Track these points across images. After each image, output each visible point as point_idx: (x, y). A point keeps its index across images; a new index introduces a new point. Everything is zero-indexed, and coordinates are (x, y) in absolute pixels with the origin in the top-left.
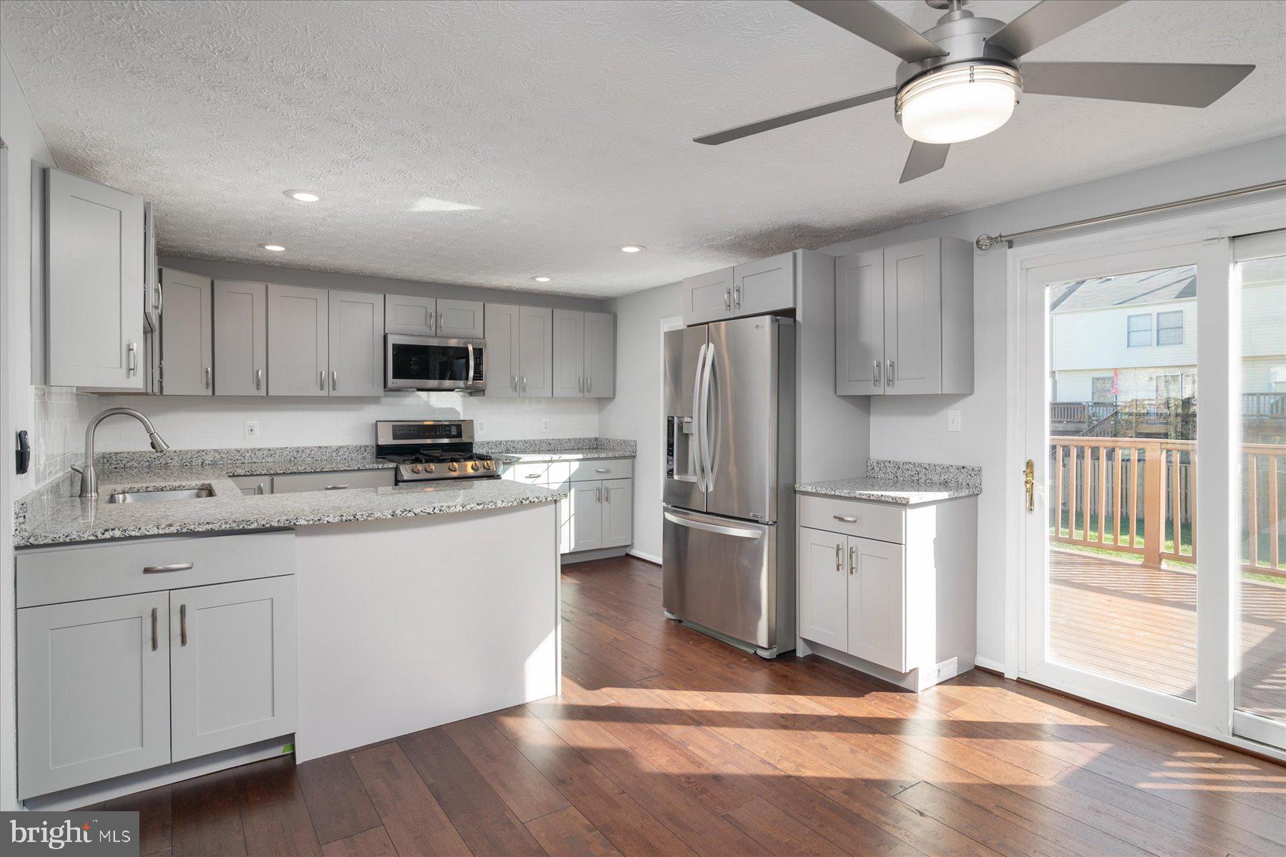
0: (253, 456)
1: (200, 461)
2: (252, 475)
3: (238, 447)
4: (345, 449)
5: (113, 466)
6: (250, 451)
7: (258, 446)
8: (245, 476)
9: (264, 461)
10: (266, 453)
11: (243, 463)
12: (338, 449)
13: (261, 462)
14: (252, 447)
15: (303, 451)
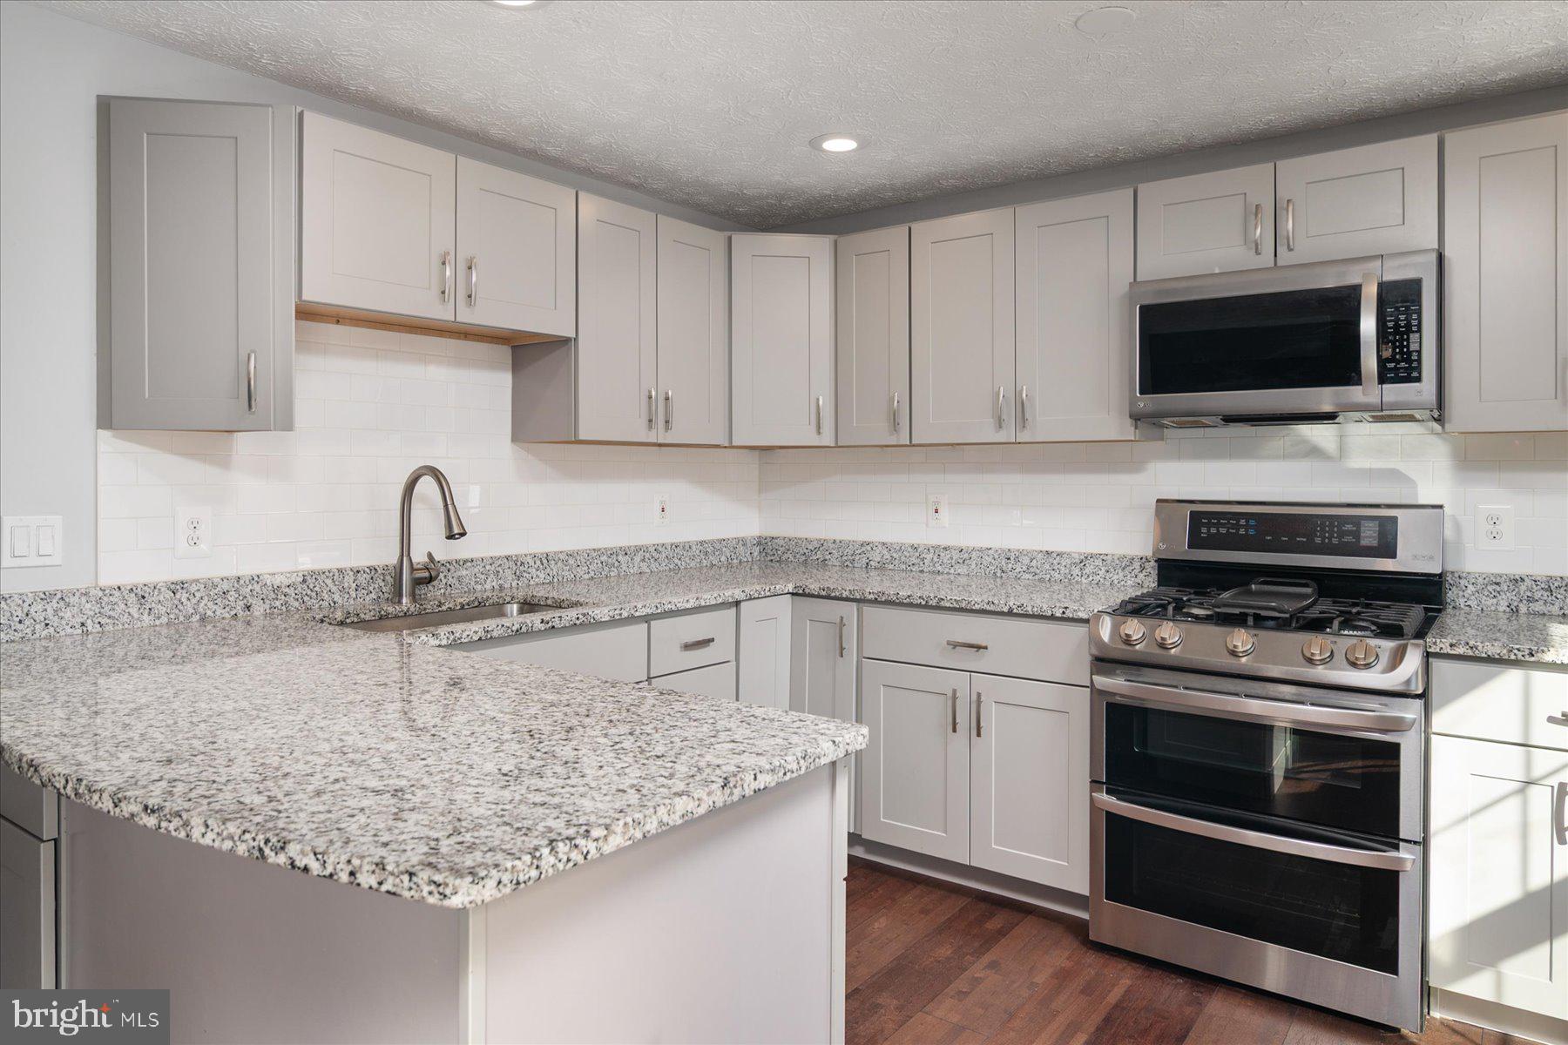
0: (935, 559)
1: (865, 561)
2: (828, 597)
3: (915, 541)
4: (1098, 562)
5: (769, 558)
6: (932, 551)
7: (944, 543)
8: (819, 596)
9: (952, 571)
10: (956, 555)
11: (922, 571)
12: (1084, 560)
13: (948, 573)
14: (934, 542)
15: (1017, 559)
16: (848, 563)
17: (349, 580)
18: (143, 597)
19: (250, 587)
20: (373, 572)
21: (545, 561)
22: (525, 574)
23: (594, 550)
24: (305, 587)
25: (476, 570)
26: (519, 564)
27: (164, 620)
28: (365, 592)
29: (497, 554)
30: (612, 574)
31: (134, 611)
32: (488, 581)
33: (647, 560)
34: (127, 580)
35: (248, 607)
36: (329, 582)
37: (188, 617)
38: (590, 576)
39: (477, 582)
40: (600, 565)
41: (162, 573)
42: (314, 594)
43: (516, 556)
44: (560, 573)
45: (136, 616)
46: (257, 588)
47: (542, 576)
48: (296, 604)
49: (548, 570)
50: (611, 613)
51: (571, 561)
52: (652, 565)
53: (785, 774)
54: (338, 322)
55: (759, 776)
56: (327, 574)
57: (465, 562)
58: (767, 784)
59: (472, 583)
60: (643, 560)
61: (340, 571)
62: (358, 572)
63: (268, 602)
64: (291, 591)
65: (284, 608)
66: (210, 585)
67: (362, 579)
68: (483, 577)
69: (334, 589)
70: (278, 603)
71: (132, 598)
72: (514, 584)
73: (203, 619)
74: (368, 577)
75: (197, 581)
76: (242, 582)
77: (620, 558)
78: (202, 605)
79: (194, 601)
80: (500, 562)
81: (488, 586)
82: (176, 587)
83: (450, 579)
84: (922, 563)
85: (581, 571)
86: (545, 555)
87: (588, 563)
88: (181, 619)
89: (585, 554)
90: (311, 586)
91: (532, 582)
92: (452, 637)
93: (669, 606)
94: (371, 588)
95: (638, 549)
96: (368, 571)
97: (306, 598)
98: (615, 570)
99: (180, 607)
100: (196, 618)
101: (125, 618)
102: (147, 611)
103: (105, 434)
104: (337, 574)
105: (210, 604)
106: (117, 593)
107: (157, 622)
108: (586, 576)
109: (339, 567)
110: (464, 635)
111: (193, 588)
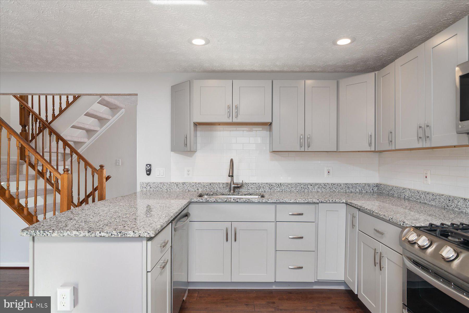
0: (425, 198)
3: (419, 189)
6: (424, 194)
7: (427, 191)
10: (431, 197)
14: (425, 190)
16: (399, 196)
17: (221, 186)
18: (177, 185)
19: (198, 185)
20: (227, 184)
21: (280, 185)
22: (273, 188)
23: (298, 183)
24: (210, 186)
25: (257, 186)
26: (271, 185)
27: (181, 190)
28: (225, 189)
29: (264, 182)
30: (305, 191)
31: (176, 188)
32: (260, 189)
33: (320, 188)
34: (175, 181)
35: (198, 189)
36: (216, 185)
37: (186, 190)
38: (296, 191)
39: (257, 189)
40: (300, 188)
41: (181, 181)
42: (213, 188)
43: (270, 183)
44: (285, 189)
45: (176, 189)
46: (200, 185)
47: (279, 189)
48: (209, 190)
49: (281, 188)
50: (258, 200)
51: (289, 186)
52: (323, 190)
53: (112, 235)
54: (219, 125)
55: (101, 233)
56: (216, 183)
57: (253, 183)
58: (105, 236)
59: (256, 189)
60: (319, 188)
61: (219, 183)
62: (223, 184)
63: (202, 189)
64: (207, 187)
65: (206, 190)
66: (190, 184)
67: (224, 185)
68: (259, 188)
69: (217, 187)
70: (204, 189)
71: (175, 185)
72: (269, 191)
73: (189, 191)
74: (226, 185)
75: (187, 183)
76: (197, 184)
77: (309, 186)
78: (188, 188)
79: (187, 187)
80: (264, 184)
81: (260, 191)
82: (184, 184)
83: (249, 188)
84: (420, 199)
85: (293, 189)
86: (280, 184)
87: (296, 187)
88: (184, 190)
89: (294, 184)
90: (212, 186)
91: (275, 191)
92: (206, 200)
93: (282, 201)
94: (227, 188)
95: (316, 184)
96: (226, 184)
97: (211, 189)
98: (307, 190)
99: (184, 188)
100: (187, 190)
101: (174, 189)
102: (178, 188)
103: (172, 153)
104: (218, 184)
105: (190, 188)
106: (173, 184)
107: (180, 190)
108: (295, 191)
109: (219, 182)
110: (210, 200)
111: (187, 184)
